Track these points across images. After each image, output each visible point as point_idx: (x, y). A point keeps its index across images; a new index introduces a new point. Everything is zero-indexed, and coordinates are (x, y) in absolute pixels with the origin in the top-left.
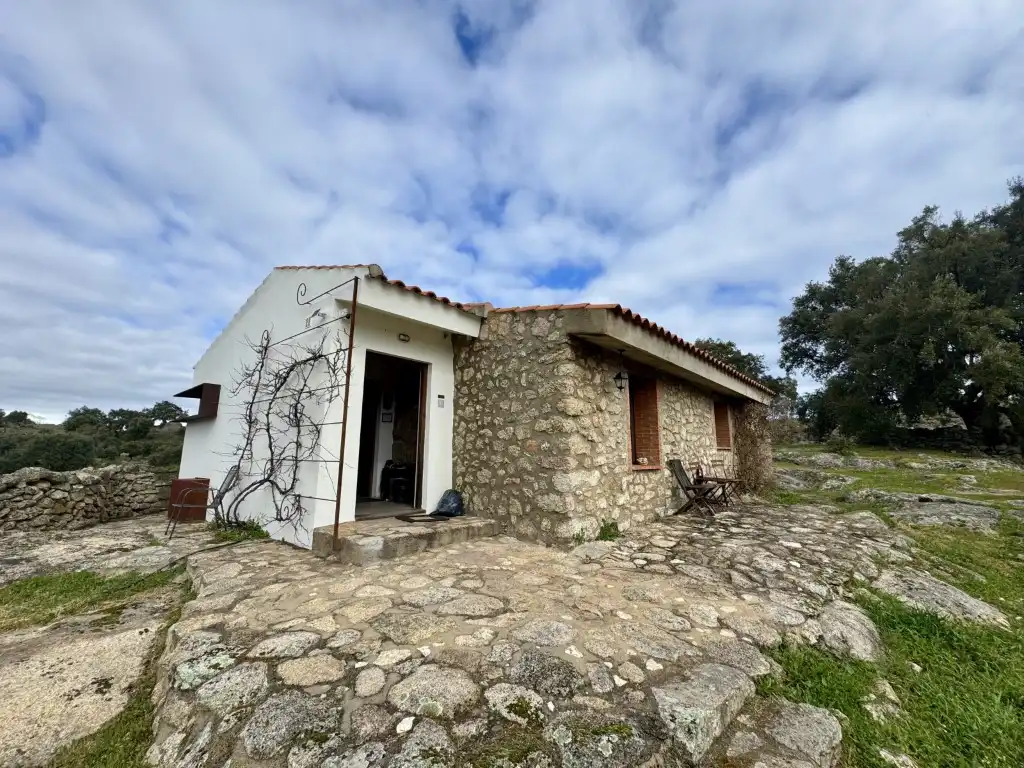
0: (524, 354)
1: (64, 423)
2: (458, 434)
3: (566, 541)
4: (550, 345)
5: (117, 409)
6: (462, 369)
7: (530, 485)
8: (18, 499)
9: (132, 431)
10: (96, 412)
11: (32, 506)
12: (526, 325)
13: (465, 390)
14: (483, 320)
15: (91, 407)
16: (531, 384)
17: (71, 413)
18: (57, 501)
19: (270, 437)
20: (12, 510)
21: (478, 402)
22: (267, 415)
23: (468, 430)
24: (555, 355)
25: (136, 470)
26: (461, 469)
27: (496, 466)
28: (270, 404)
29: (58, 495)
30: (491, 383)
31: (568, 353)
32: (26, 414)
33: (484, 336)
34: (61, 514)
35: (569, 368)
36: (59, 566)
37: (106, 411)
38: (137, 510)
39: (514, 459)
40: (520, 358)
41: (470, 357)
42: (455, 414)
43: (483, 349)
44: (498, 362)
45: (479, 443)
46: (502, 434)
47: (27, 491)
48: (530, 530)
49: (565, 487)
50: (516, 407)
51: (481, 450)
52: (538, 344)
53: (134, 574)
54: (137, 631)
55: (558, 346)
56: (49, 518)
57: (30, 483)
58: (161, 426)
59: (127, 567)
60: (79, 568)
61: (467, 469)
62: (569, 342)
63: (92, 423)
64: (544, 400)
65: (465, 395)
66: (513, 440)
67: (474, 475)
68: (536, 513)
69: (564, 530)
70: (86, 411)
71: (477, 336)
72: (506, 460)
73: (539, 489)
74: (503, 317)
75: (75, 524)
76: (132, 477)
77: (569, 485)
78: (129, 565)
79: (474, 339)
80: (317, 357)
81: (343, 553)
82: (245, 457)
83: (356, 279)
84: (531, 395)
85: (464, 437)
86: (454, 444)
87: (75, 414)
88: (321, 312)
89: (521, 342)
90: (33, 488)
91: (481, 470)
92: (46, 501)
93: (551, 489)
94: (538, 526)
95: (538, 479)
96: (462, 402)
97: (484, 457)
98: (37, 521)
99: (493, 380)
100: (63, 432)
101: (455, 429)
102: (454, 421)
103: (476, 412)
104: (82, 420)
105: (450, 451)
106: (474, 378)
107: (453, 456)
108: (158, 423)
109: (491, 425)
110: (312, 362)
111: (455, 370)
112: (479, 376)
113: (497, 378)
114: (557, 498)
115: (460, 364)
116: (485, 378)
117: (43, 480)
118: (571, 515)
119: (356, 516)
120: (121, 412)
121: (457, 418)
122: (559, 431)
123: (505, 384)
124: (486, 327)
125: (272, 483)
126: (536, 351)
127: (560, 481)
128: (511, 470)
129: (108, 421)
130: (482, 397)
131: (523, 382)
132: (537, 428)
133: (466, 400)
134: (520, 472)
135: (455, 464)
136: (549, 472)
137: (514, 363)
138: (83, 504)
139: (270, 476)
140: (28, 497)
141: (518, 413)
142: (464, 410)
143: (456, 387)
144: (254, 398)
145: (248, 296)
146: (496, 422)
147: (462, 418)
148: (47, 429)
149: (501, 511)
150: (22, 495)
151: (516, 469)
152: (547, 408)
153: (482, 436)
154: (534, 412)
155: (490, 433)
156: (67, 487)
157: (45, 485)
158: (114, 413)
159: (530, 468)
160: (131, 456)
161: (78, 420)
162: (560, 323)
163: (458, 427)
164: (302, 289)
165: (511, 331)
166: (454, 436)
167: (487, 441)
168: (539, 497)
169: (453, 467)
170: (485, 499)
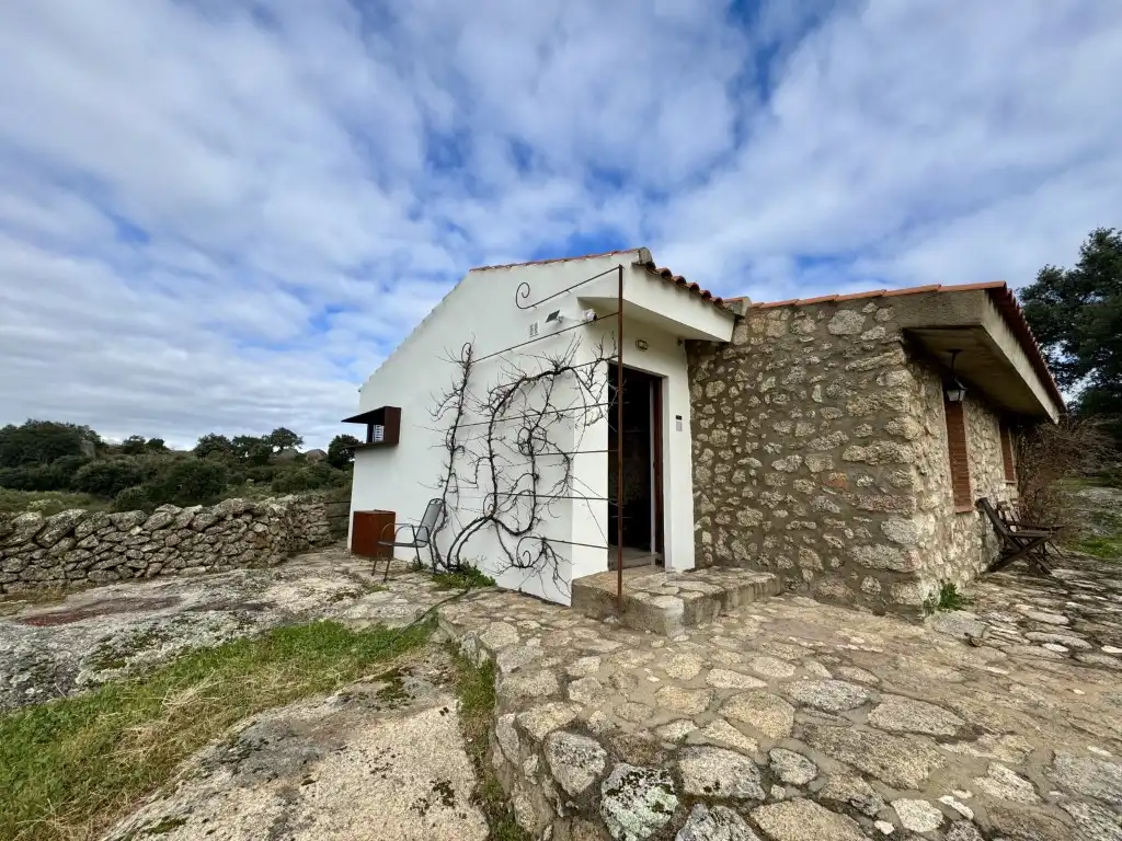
0: (815, 359)
1: (195, 450)
2: (700, 464)
3: (915, 610)
4: (868, 346)
5: (239, 436)
6: (703, 384)
7: (841, 533)
8: (228, 532)
9: (254, 458)
10: (222, 439)
11: (239, 540)
12: (818, 321)
13: (709, 408)
14: (737, 320)
15: (218, 434)
16: (831, 400)
17: (201, 440)
18: (258, 534)
19: (493, 468)
20: (224, 544)
21: (734, 424)
22: (489, 441)
23: (717, 459)
24: (877, 359)
25: (309, 501)
26: (707, 507)
27: (771, 506)
28: (490, 428)
29: (260, 528)
30: (755, 400)
31: (901, 356)
32: (162, 442)
33: (741, 339)
34: (261, 549)
35: (903, 376)
36: (301, 613)
37: (230, 438)
38: (313, 543)
39: (803, 497)
40: (810, 367)
41: (716, 367)
42: (694, 437)
43: (740, 356)
44: (765, 372)
45: (739, 476)
46: (779, 465)
47: (235, 524)
48: (840, 591)
49: (908, 537)
50: (802, 429)
51: (742, 485)
52: (841, 344)
53: (380, 626)
54: (437, 710)
55: (883, 346)
56: (253, 552)
57: (236, 516)
58: (279, 452)
59: (370, 619)
60: (322, 617)
61: (719, 507)
62: (902, 341)
63: (219, 449)
64: (858, 420)
65: (710, 416)
66: (803, 471)
67: (733, 515)
68: (850, 570)
69: (907, 594)
70: (214, 438)
71: (728, 340)
72: (790, 497)
73: (856, 537)
74: (774, 314)
75: (274, 559)
76: (305, 507)
77: (912, 534)
78: (373, 616)
79: (723, 345)
80: (558, 371)
81: (630, 617)
82: (450, 489)
83: (621, 268)
84: (831, 413)
85: (712, 468)
86: (694, 476)
87: (204, 441)
88: (560, 315)
89: (809, 344)
90: (239, 520)
91: (743, 509)
92: (250, 535)
93: (880, 538)
94: (856, 586)
95: (851, 524)
96: (705, 424)
97: (748, 492)
98: (245, 556)
99: (761, 396)
100: (194, 458)
101: (695, 458)
102: (694, 447)
103: (731, 437)
104: (210, 446)
105: (690, 485)
106: (725, 393)
107: (694, 491)
108: (276, 449)
109: (760, 453)
110: (551, 376)
111: (691, 385)
112: (733, 391)
113: (766, 393)
114: (892, 551)
115: (700, 377)
116: (745, 393)
117: (247, 512)
118: (919, 575)
119: (609, 565)
120: (244, 439)
121: (698, 444)
122: (894, 462)
123: (782, 400)
124: (743, 329)
125: (496, 521)
126: (839, 356)
127: (895, 528)
128: (802, 512)
129: (232, 447)
130: (739, 418)
131: (817, 396)
132: (846, 456)
133: (712, 421)
134: (819, 516)
135: (697, 501)
136: (876, 516)
137: (797, 373)
138: (279, 538)
139: (493, 512)
140: (234, 530)
141: (809, 439)
142: (709, 434)
143: (693, 405)
144: (457, 422)
145: (433, 305)
146: (770, 450)
147: (706, 445)
148: (181, 455)
149: (784, 563)
150: (231, 528)
151: (809, 510)
152: (866, 429)
153: (746, 467)
154: (839, 435)
155: (757, 463)
156: (266, 520)
157: (248, 518)
158: (237, 440)
159: (837, 510)
160: (255, 482)
161: (208, 447)
162: (884, 314)
163: (700, 455)
164: (524, 288)
165: (790, 331)
166: (694, 469)
167: (753, 473)
168: (856, 549)
169: (695, 505)
170: (753, 547)
